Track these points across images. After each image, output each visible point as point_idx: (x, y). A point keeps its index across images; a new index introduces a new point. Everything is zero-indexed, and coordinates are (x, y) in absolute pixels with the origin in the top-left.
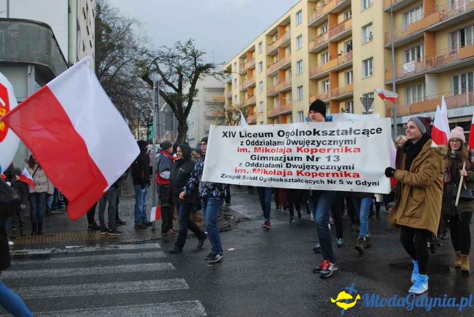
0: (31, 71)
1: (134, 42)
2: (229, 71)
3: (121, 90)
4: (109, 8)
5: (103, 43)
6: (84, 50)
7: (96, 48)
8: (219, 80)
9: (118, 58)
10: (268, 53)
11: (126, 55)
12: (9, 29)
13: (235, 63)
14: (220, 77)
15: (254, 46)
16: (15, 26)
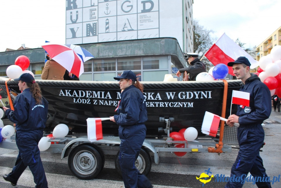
0: (170, 57)
1: (210, 41)
2: (258, 51)
3: (205, 63)
4: (199, 27)
5: (197, 42)
6: (189, 46)
7: (194, 45)
8: (253, 56)
9: (203, 48)
10: (280, 40)
11: (207, 47)
12: (161, 41)
13: (262, 46)
14: (253, 54)
15: (272, 37)
16: (163, 40)
